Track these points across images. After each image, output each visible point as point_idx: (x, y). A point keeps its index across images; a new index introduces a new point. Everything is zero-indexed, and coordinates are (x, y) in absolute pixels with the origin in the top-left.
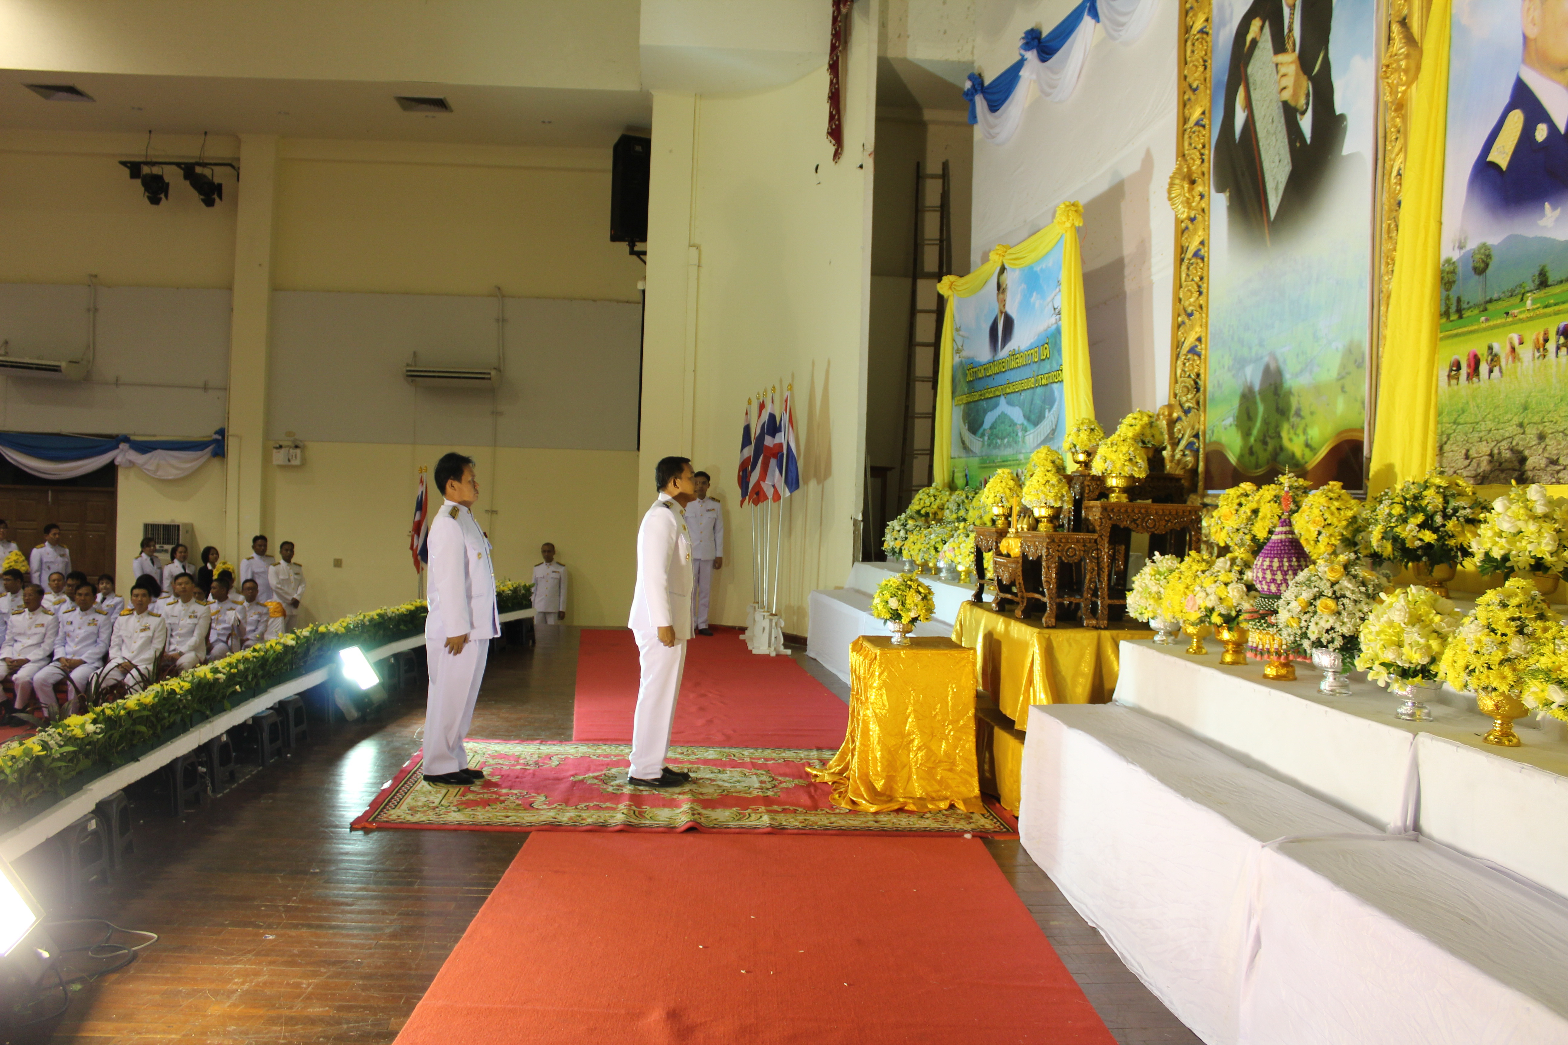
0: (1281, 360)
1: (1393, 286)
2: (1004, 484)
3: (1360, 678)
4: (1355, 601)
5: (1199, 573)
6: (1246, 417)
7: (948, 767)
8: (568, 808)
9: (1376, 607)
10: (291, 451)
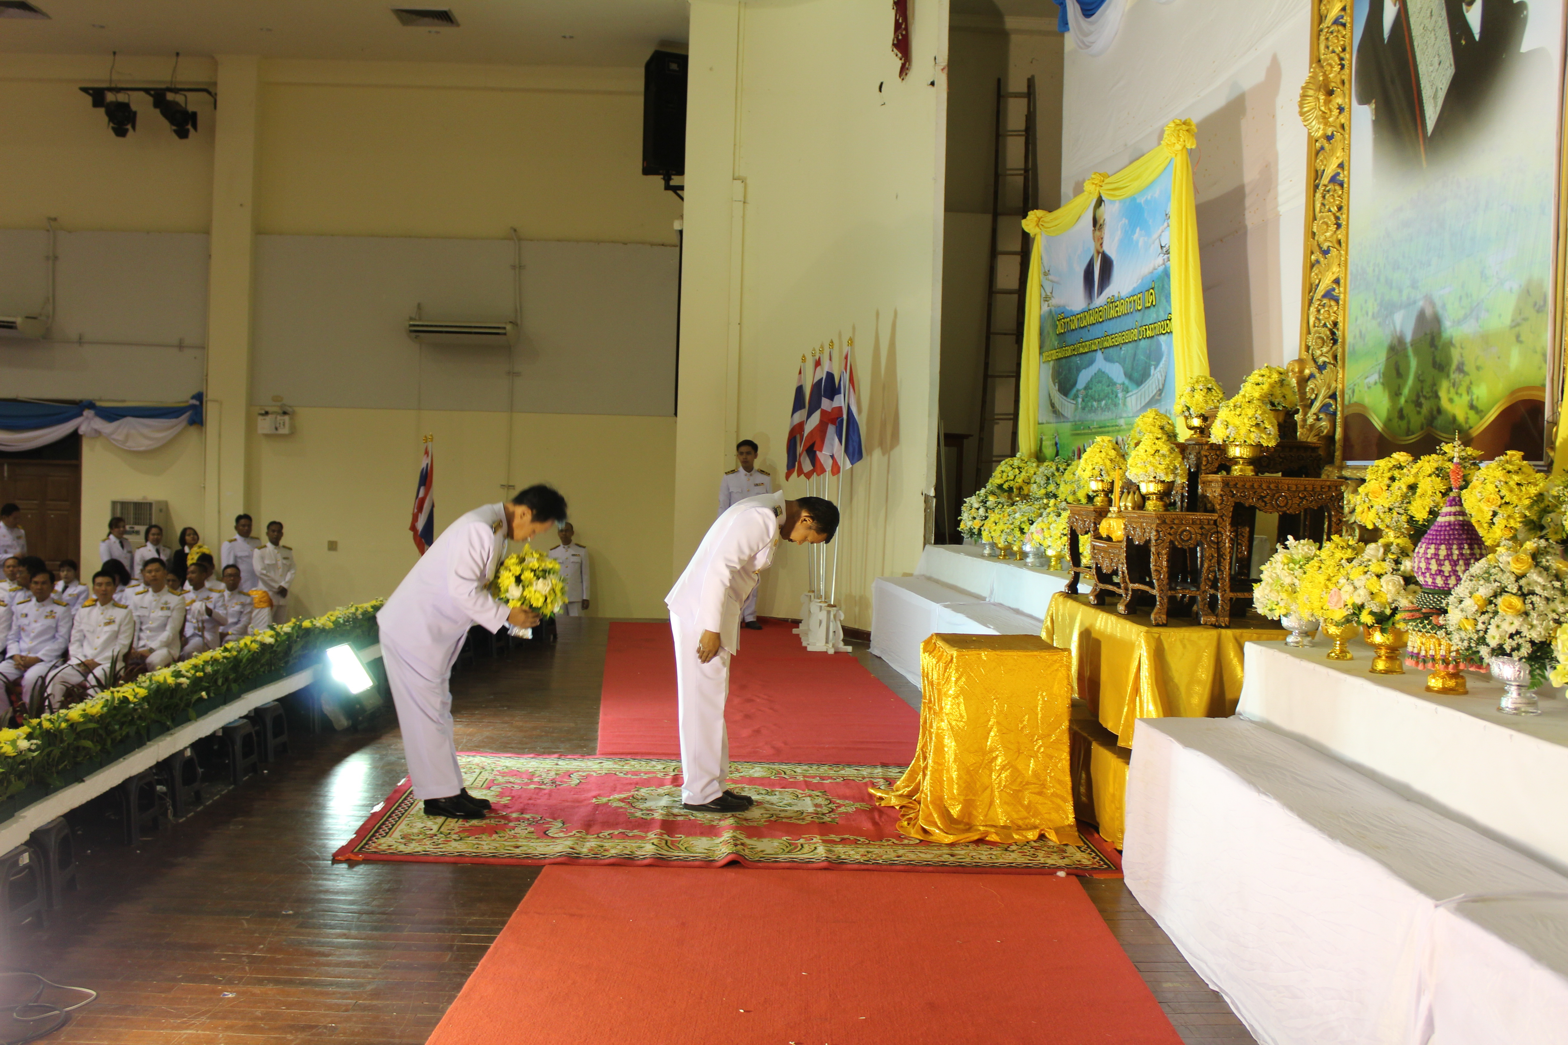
0: (1439, 304)
2: (1103, 455)
3: (1556, 695)
4: (1547, 599)
5: (1343, 561)
6: (1394, 374)
7: (1037, 790)
10: (279, 418)
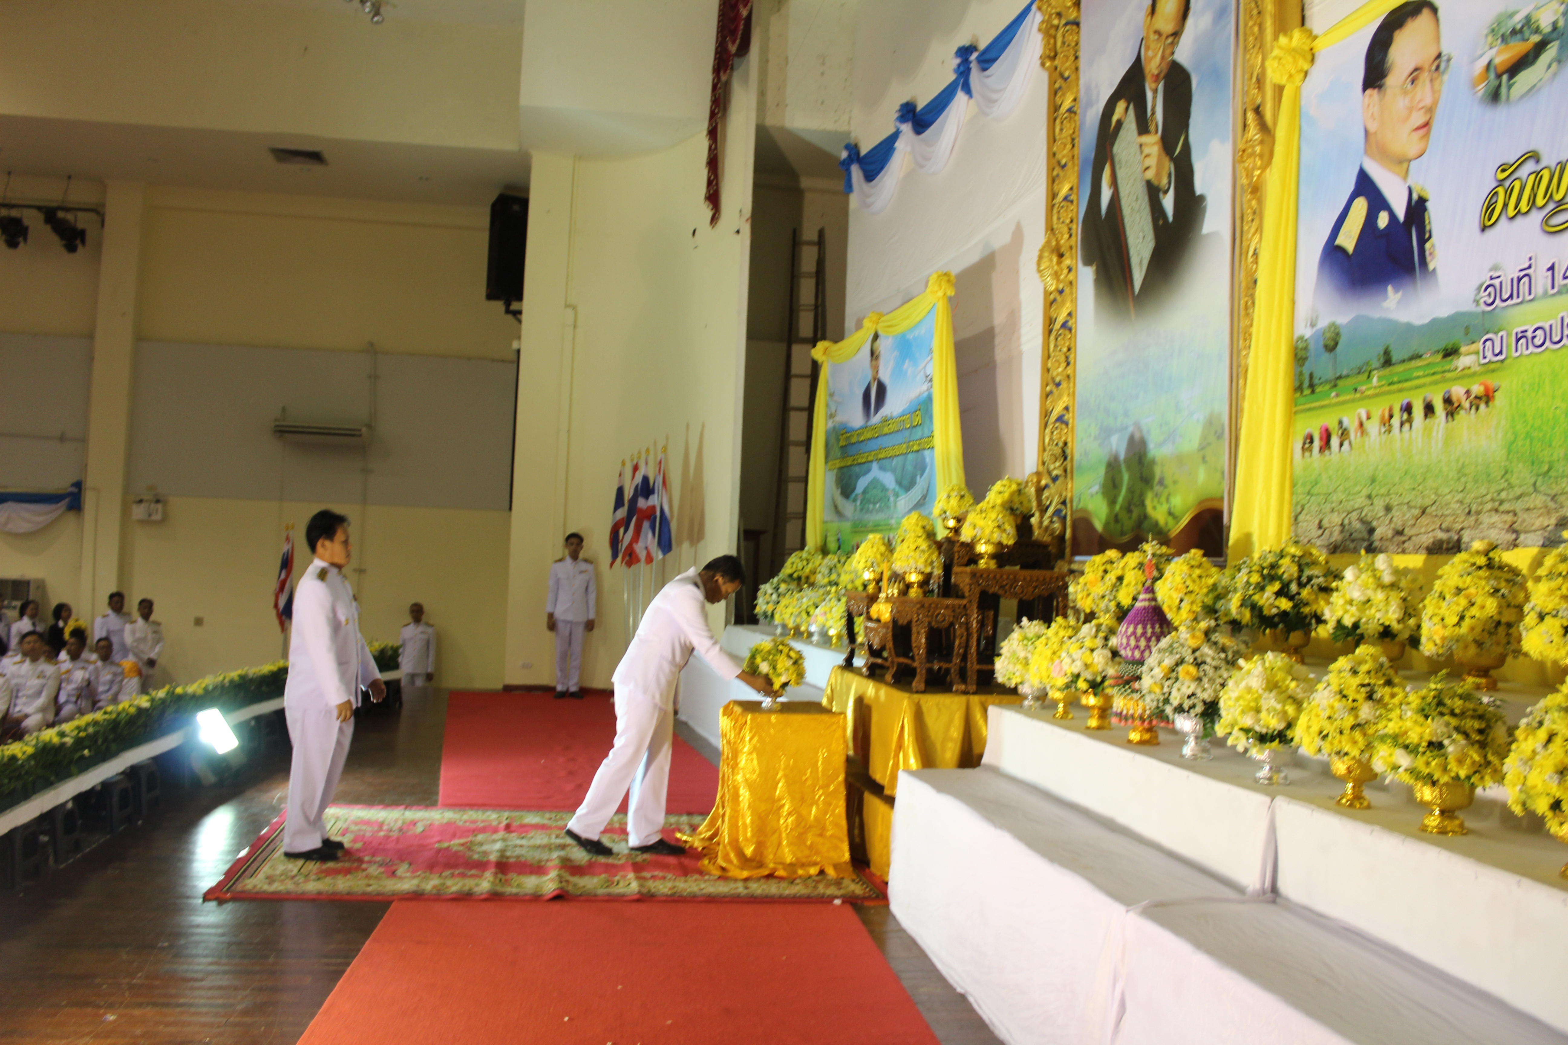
0: (1145, 430)
1: (1251, 361)
2: (875, 549)
3: (1221, 743)
4: (1216, 668)
5: (1065, 639)
6: (1111, 486)
7: (818, 832)
8: (432, 876)
9: (1236, 674)
10: (152, 505)
